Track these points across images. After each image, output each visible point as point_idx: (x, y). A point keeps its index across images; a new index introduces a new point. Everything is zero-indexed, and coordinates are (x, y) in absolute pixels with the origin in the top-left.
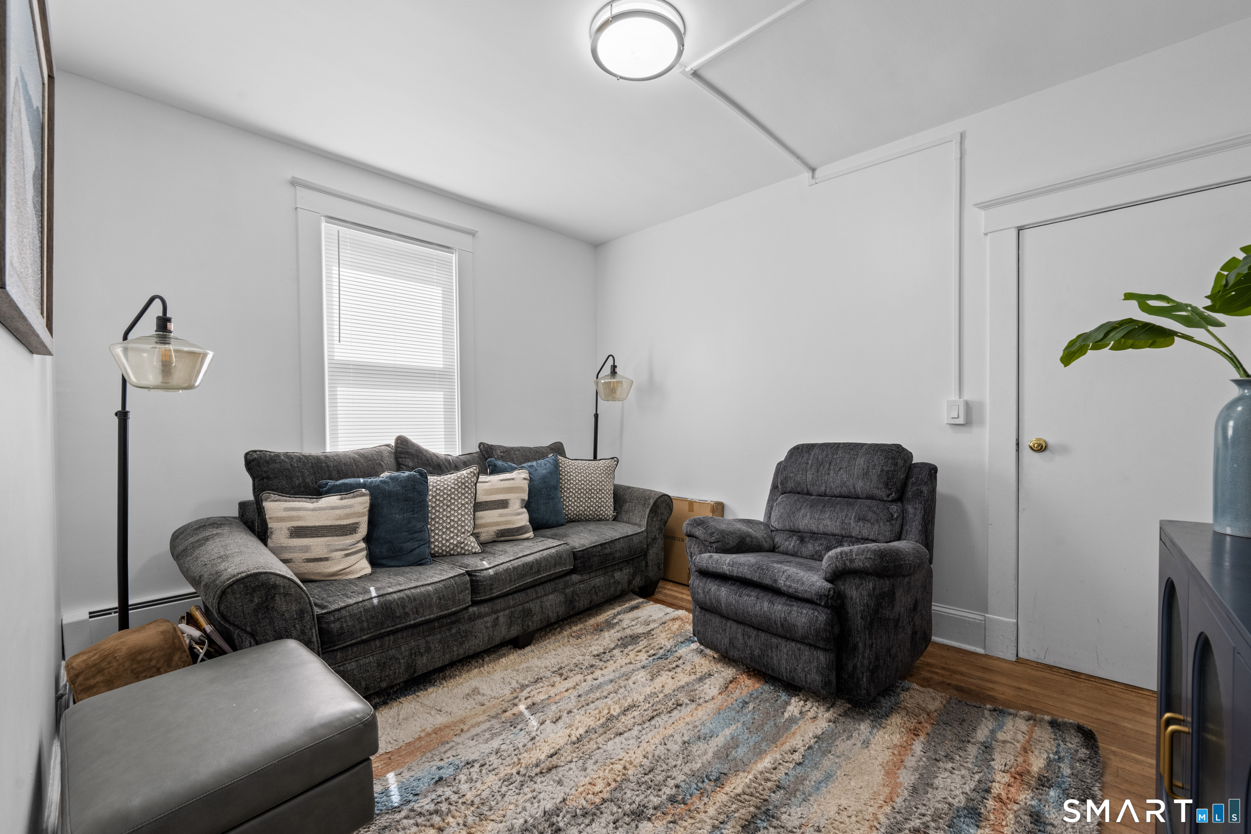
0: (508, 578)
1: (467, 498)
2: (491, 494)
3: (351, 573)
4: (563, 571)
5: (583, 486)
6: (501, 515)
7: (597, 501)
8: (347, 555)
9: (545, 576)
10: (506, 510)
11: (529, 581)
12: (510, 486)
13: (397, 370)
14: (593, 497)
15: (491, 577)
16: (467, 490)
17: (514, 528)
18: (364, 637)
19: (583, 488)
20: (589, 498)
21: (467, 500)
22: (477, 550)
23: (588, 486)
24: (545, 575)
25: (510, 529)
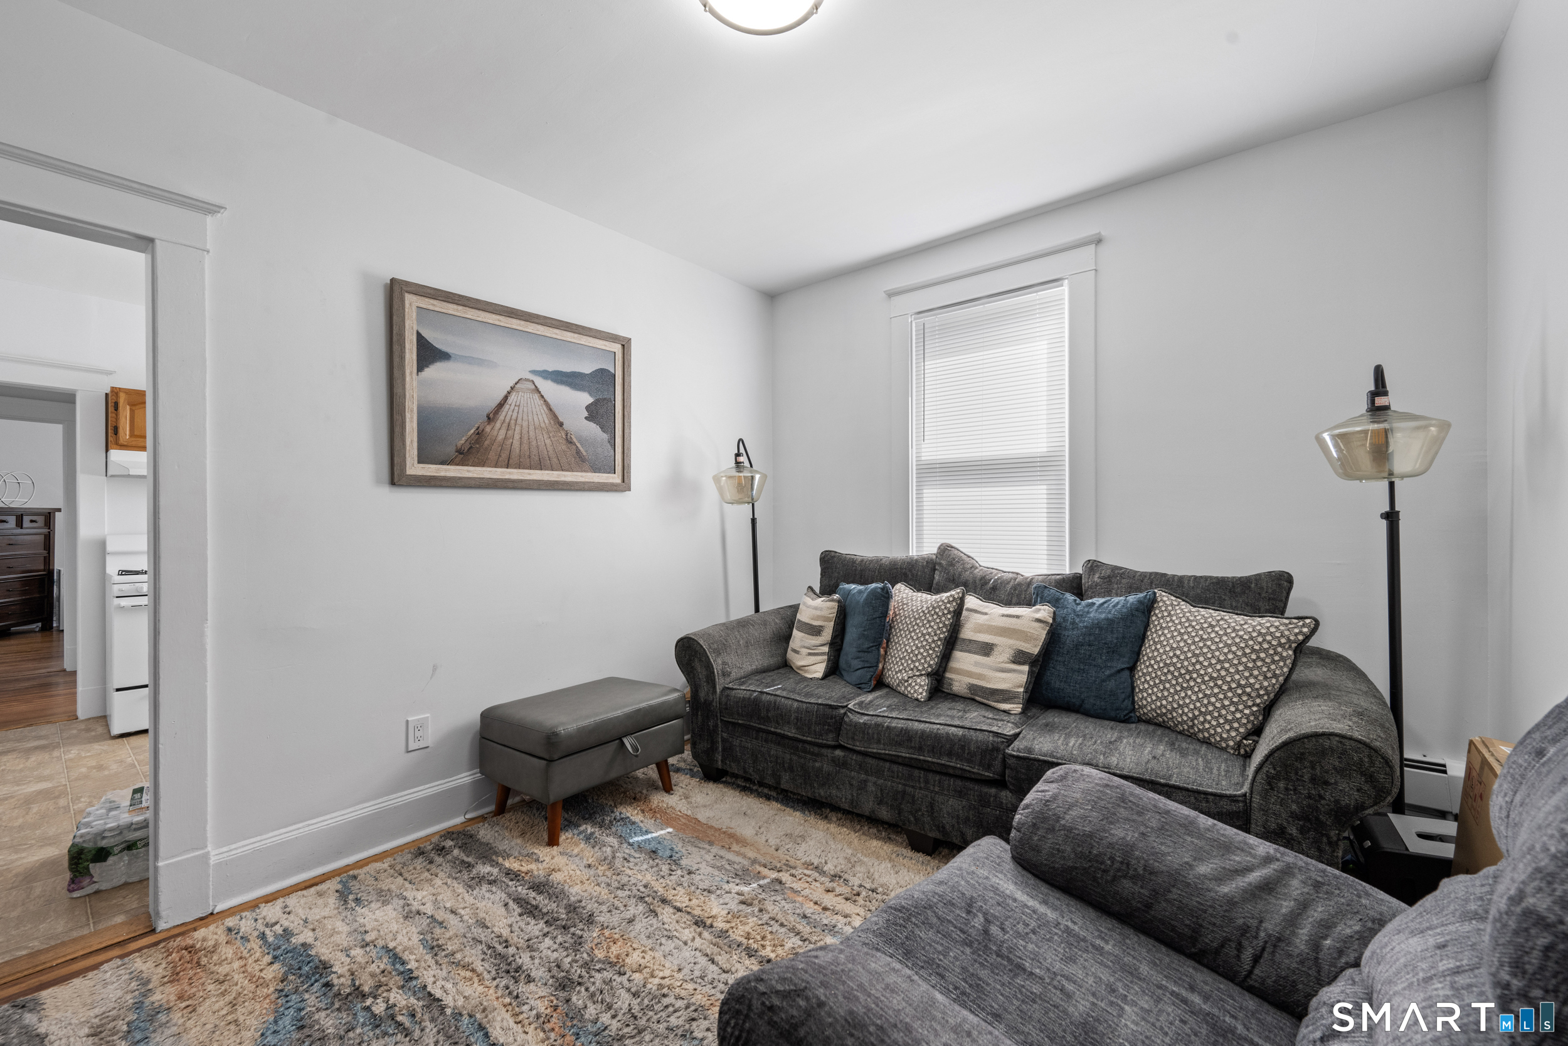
0: (875, 736)
1: (932, 627)
2: (980, 632)
3: (806, 671)
4: (979, 774)
5: (1175, 660)
6: (976, 664)
7: (1198, 700)
8: (810, 654)
9: (928, 761)
10: (986, 658)
11: (904, 755)
12: (1007, 626)
13: (984, 463)
14: (1191, 688)
15: (856, 724)
16: (935, 617)
17: (987, 688)
18: (740, 722)
19: (1174, 665)
20: (1182, 688)
21: (930, 630)
22: (919, 697)
23: (1186, 663)
24: (930, 759)
25: (983, 687)
